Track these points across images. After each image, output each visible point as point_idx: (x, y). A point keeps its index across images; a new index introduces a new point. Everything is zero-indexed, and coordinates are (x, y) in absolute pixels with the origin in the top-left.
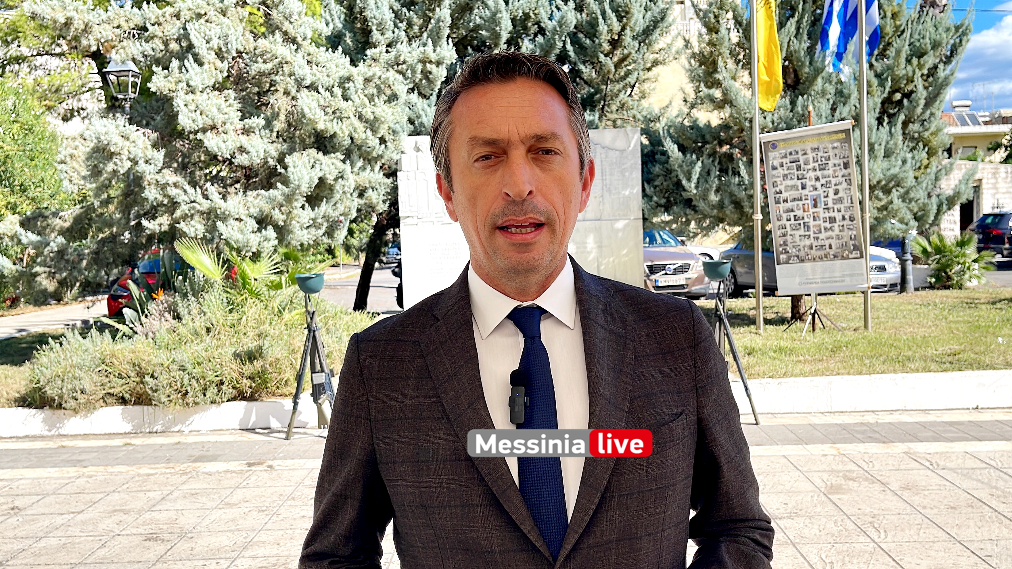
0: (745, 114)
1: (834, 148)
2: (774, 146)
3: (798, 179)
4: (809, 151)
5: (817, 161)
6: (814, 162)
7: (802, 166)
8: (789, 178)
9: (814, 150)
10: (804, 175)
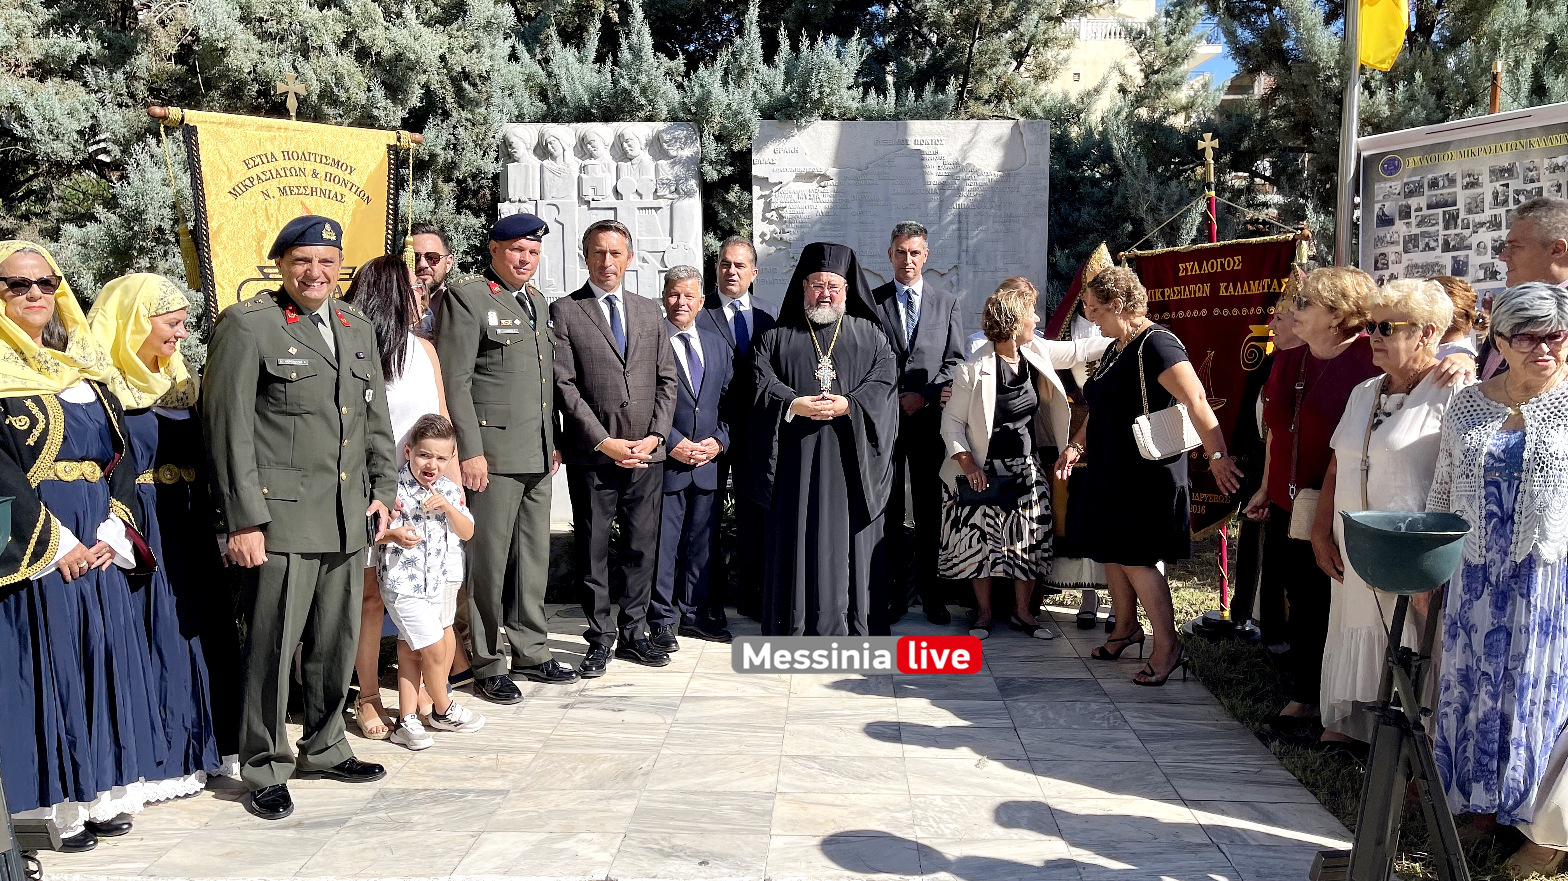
1: (1556, 168)
2: (1392, 166)
3: (1446, 247)
4: (1485, 178)
6: (1496, 203)
7: (1462, 215)
8: (1422, 245)
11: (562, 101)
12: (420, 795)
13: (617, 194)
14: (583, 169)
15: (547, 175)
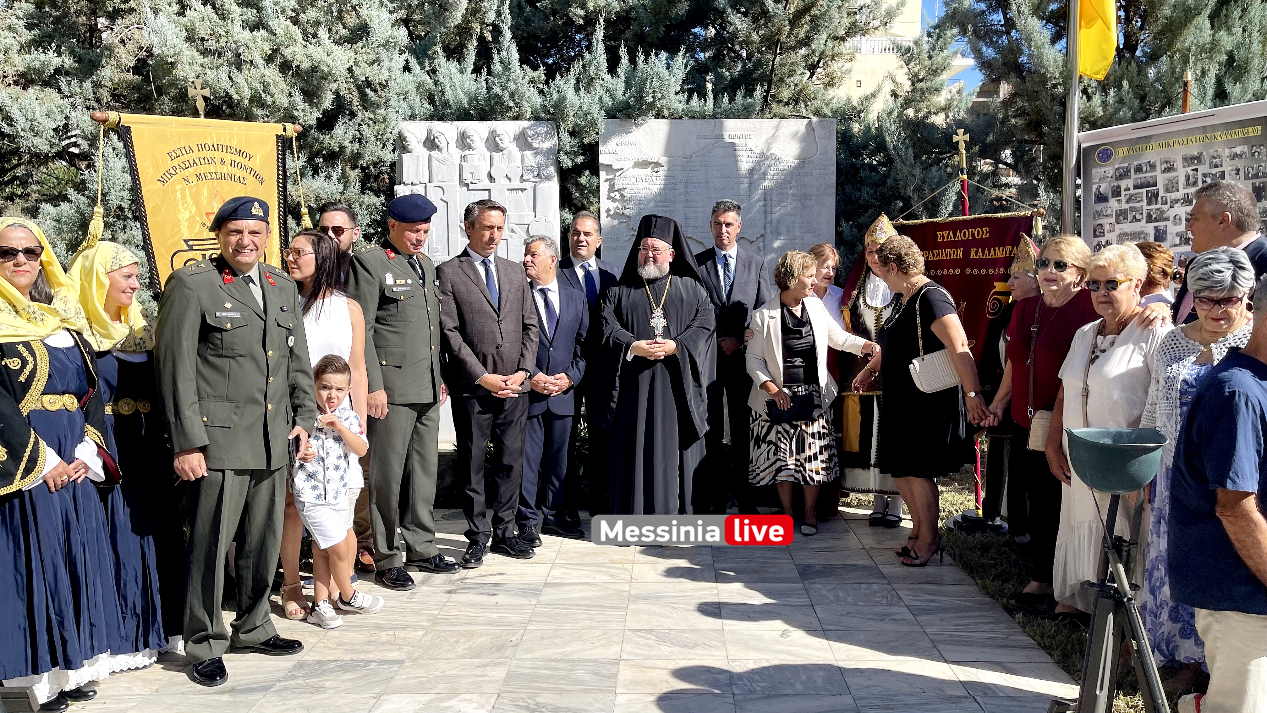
0: (1055, 86)
1: (1234, 156)
2: (1106, 155)
3: (1150, 219)
4: (1179, 164)
5: (1195, 183)
6: (1188, 184)
7: (1161, 194)
8: (1130, 218)
9: (1189, 160)
10: (1162, 212)
11: (446, 104)
12: (331, 665)
13: (491, 178)
14: (463, 158)
15: (435, 163)
